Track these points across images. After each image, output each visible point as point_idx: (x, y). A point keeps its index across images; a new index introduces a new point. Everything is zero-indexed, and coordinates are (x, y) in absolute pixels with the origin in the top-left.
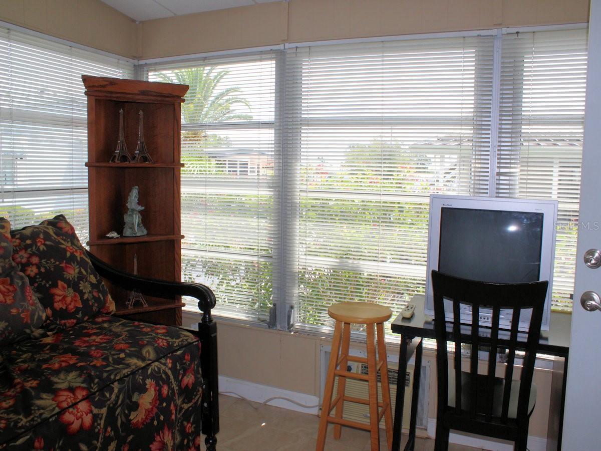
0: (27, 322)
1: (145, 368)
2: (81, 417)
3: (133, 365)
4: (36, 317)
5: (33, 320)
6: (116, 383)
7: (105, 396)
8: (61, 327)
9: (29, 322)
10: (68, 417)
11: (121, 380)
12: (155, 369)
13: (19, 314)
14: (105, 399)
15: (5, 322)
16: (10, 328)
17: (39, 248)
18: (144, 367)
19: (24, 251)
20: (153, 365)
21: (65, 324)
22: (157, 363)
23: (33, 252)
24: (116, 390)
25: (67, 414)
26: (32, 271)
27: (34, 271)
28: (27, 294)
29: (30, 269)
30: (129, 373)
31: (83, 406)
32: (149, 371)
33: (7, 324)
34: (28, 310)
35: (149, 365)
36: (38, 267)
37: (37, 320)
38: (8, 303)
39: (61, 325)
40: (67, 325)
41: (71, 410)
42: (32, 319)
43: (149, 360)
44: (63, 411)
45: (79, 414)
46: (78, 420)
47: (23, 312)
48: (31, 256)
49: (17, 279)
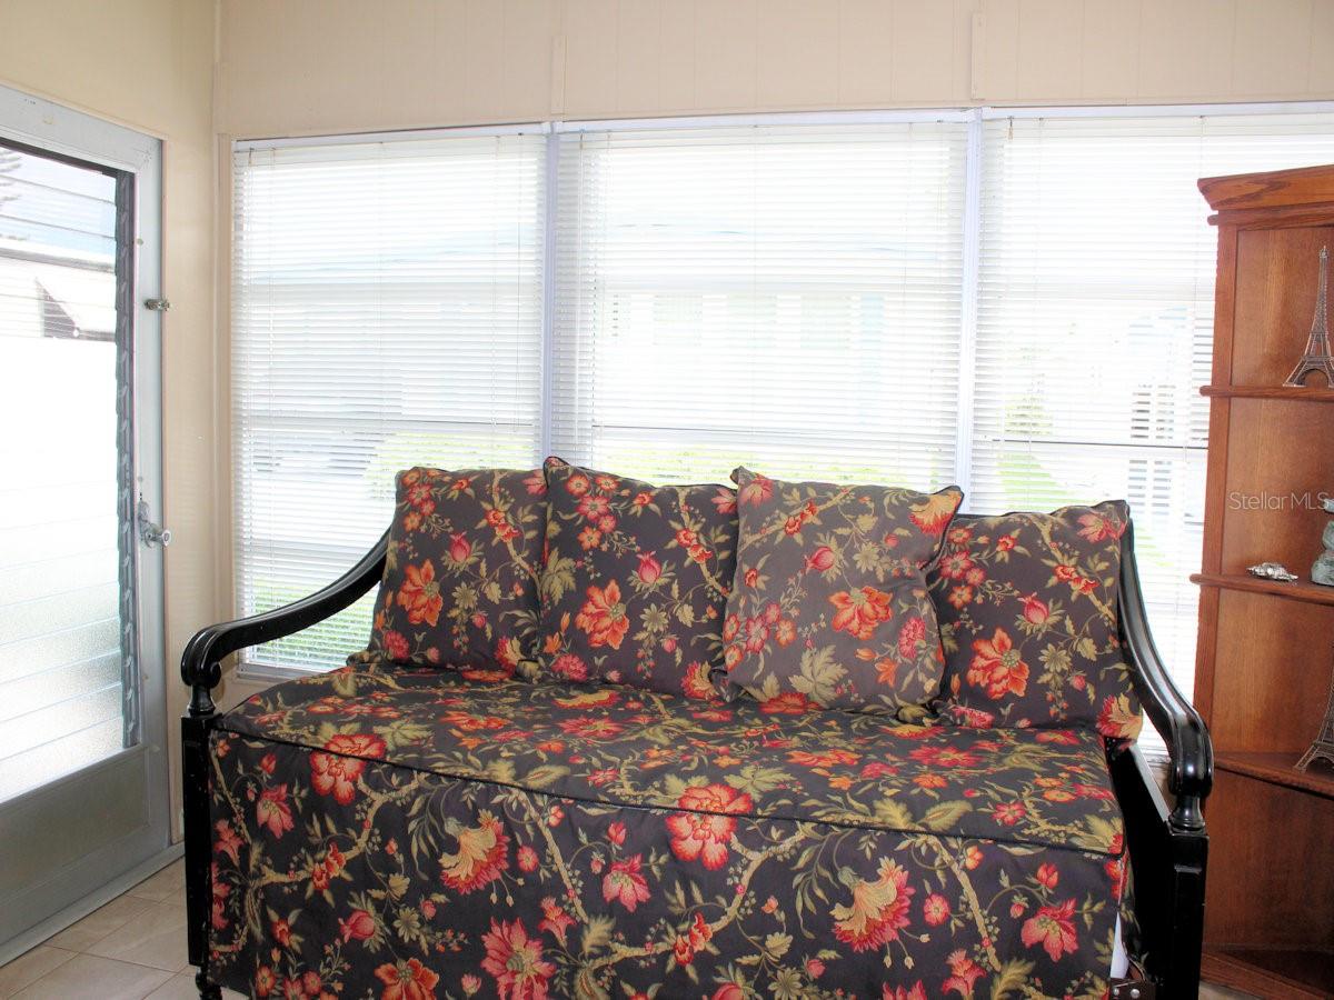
0: (886, 682)
1: (898, 834)
2: (704, 839)
3: (879, 817)
4: (908, 680)
5: (901, 685)
6: (809, 826)
7: (767, 832)
8: (951, 718)
9: (891, 683)
10: (682, 825)
11: (824, 827)
12: (919, 848)
13: (872, 662)
14: (767, 838)
15: (843, 667)
16: (850, 682)
17: (994, 556)
18: (898, 832)
19: (964, 555)
20: (923, 838)
21: (962, 716)
22: (933, 840)
23: (980, 561)
24: (799, 836)
25: (684, 819)
26: (960, 596)
27: (963, 597)
28: (905, 632)
29: (958, 592)
30: (856, 823)
31: (719, 824)
32: (903, 845)
33: (846, 672)
34: (895, 662)
35: (914, 833)
36: (974, 593)
37: (909, 686)
38: (860, 636)
39: (953, 714)
40: (968, 719)
41: (695, 817)
42: (899, 682)
43: (924, 825)
44: (682, 810)
45: (701, 832)
46: (694, 838)
47: (882, 660)
48: (972, 566)
49: (904, 602)
